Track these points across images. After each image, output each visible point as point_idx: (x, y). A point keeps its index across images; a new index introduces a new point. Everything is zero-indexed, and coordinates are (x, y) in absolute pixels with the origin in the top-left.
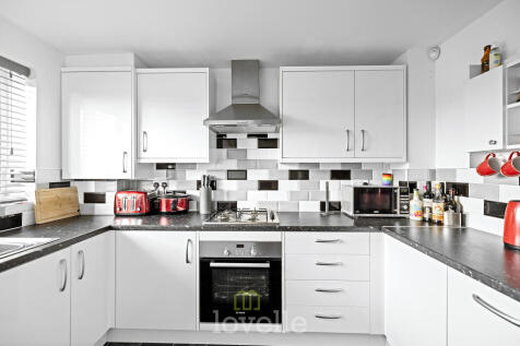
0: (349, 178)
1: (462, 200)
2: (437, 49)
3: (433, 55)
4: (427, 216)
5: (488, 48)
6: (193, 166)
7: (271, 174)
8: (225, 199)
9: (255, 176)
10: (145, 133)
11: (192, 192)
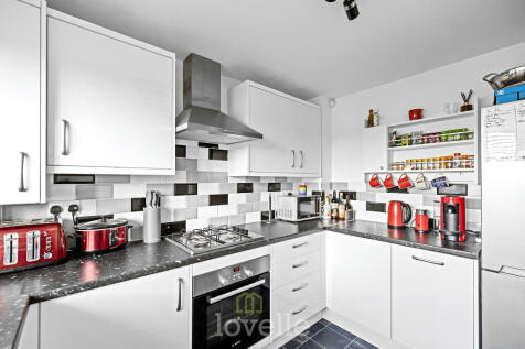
0: (279, 190)
1: (352, 202)
2: (333, 100)
3: (332, 103)
4: (334, 215)
5: (371, 111)
6: (126, 178)
7: (221, 187)
8: (172, 220)
9: (206, 190)
10: (66, 123)
11: (124, 215)
